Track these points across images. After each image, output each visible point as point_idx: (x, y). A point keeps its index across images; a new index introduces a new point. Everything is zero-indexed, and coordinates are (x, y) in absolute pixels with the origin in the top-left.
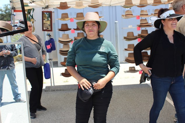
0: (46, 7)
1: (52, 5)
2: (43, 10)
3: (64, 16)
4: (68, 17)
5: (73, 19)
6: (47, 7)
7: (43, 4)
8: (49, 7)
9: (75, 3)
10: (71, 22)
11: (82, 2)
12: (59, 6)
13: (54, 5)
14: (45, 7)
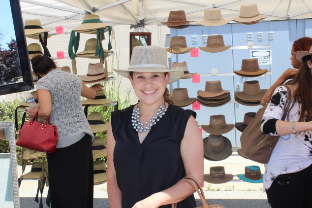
0: (138, 24)
1: (151, 19)
2: (133, 30)
3: (176, 42)
4: (185, 46)
5: (197, 49)
6: (142, 23)
7: (130, 17)
8: (146, 23)
9: (202, 14)
10: (192, 56)
11: (219, 12)
12: (166, 21)
13: (156, 19)
14: (135, 24)
